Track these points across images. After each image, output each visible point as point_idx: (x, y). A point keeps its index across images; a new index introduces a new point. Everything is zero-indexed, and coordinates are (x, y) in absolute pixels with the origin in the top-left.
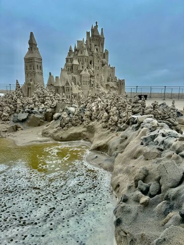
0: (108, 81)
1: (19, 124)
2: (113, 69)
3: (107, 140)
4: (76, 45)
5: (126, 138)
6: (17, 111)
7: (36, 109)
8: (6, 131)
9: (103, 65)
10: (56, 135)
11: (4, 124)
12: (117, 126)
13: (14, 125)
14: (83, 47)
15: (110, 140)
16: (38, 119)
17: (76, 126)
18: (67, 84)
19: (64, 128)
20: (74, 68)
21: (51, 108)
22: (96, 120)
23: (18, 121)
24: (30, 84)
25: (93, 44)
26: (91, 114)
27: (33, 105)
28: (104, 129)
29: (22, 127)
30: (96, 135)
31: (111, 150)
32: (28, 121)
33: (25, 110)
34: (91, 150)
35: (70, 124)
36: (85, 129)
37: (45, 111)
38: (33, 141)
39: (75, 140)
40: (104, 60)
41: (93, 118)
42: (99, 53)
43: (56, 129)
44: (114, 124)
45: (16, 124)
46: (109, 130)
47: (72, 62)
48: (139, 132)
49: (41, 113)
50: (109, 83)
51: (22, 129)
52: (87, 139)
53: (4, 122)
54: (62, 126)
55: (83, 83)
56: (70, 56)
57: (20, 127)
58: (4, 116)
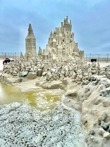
0: (74, 51)
1: (22, 78)
2: (77, 44)
3: (76, 90)
4: (55, 30)
5: (89, 90)
6: (21, 70)
7: (32, 69)
8: (15, 82)
9: (71, 42)
10: (44, 85)
11: (14, 78)
12: (82, 81)
13: (20, 78)
14: (59, 31)
15: (78, 90)
16: (33, 75)
17: (56, 80)
18: (50, 54)
19: (49, 81)
20: (53, 44)
21: (40, 68)
22: (68, 77)
23: (22, 76)
24: (28, 54)
25: (65, 30)
26: (65, 73)
27: (30, 66)
28: (74, 83)
29: (24, 80)
30: (68, 86)
31: (79, 97)
32: (28, 76)
33: (26, 70)
34: (66, 96)
35: (52, 79)
36: (61, 82)
37: (37, 70)
38: (31, 89)
39: (55, 89)
40: (71, 39)
41: (66, 75)
42: (69, 35)
43: (44, 82)
44: (80, 80)
45: (21, 78)
46: (77, 84)
47: (52, 40)
48: (98, 87)
49: (35, 71)
50: (74, 53)
51: (24, 81)
52: (62, 88)
53: (14, 77)
54: (48, 80)
55: (58, 53)
56: (51, 37)
57: (23, 80)
58: (14, 73)
